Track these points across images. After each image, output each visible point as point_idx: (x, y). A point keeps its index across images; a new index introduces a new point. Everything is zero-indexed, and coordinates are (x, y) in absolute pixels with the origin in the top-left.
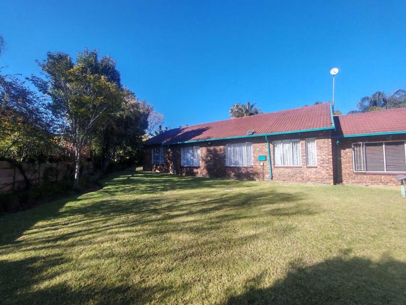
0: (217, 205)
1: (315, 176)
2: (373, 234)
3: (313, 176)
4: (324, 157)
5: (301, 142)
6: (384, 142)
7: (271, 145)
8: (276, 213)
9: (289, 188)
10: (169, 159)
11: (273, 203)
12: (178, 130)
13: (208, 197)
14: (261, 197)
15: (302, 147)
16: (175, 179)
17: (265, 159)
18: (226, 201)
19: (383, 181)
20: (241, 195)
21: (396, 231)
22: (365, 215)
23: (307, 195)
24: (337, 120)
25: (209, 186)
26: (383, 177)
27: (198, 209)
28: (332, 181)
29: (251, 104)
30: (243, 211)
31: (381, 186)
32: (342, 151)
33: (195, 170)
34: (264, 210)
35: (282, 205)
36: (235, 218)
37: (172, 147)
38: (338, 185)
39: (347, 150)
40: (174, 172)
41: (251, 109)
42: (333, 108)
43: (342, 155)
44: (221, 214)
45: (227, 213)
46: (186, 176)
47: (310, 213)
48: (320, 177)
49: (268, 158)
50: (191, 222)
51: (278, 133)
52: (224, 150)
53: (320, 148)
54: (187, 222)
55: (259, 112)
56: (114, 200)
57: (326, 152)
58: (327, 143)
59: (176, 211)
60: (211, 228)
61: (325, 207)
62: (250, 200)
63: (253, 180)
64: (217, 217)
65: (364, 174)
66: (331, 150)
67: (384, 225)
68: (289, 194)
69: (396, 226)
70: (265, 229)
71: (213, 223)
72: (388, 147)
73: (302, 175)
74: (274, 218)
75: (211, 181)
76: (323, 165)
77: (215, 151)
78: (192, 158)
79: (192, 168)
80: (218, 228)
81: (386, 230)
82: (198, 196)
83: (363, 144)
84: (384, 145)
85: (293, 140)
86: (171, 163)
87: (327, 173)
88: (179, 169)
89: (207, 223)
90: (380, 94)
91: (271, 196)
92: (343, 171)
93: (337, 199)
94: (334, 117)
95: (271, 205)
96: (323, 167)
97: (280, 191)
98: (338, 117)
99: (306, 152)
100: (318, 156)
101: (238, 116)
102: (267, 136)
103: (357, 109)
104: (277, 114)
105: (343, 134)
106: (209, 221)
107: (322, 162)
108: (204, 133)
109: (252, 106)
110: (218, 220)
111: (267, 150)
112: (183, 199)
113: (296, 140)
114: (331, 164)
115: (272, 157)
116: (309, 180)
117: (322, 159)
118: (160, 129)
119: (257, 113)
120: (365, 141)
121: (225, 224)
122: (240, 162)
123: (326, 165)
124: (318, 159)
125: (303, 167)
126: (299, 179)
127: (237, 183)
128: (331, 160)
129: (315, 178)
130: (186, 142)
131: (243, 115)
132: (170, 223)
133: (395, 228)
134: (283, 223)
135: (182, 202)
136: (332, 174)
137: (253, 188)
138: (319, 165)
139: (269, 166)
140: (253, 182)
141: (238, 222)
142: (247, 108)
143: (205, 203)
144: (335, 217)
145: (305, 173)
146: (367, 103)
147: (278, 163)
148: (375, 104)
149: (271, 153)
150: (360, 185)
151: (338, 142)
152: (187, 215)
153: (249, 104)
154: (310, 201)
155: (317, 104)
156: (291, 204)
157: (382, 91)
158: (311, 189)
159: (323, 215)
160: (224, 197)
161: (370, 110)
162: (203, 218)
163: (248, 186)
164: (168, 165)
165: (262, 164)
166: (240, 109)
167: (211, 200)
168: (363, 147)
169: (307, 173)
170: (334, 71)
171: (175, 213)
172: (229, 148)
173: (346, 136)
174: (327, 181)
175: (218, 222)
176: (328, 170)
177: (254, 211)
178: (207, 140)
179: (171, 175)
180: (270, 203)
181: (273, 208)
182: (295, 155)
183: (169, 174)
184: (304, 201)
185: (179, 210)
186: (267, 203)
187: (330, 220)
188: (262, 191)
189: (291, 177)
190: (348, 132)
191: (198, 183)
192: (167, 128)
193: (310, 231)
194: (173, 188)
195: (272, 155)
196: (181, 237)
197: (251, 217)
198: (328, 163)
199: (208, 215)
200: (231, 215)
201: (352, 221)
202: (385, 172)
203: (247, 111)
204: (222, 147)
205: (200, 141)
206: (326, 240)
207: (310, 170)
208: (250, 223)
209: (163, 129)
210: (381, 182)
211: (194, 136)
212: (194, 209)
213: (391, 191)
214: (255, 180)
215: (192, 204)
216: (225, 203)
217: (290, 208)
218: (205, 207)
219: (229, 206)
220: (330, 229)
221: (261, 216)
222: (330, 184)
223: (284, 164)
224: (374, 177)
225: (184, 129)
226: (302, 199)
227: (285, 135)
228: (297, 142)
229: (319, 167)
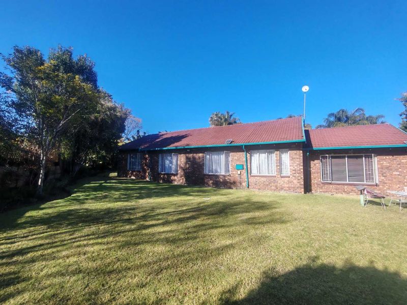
0: (194, 213)
1: (288, 186)
2: (338, 241)
3: (286, 185)
4: (296, 167)
5: (276, 152)
6: (346, 155)
7: (248, 155)
8: (251, 222)
9: (263, 196)
10: (146, 165)
11: (249, 212)
12: (157, 136)
13: (185, 205)
14: (237, 205)
15: (276, 157)
16: (152, 186)
17: (242, 168)
18: (202, 209)
19: (346, 190)
20: (218, 203)
21: (356, 238)
22: (331, 223)
23: (280, 203)
24: (307, 132)
25: (186, 194)
26: (346, 187)
27: (175, 218)
28: (303, 190)
29: (230, 114)
30: (221, 220)
31: (345, 196)
32: (312, 162)
33: (172, 178)
34: (240, 219)
35: (257, 214)
36: (212, 228)
37: (149, 152)
38: (308, 194)
39: (316, 161)
40: (150, 179)
41: (230, 118)
42: (304, 122)
43: (312, 166)
44: (198, 224)
45: (204, 222)
46: (163, 183)
47: (283, 222)
48: (292, 186)
49: (245, 167)
50: (167, 232)
51: (254, 143)
52: (203, 157)
53: (292, 159)
54: (164, 232)
55: (237, 122)
56: (84, 209)
57: (298, 163)
58: (299, 154)
59: (152, 220)
60: (188, 239)
61: (296, 216)
62: (226, 208)
63: (230, 188)
64: (194, 227)
65: (330, 184)
66: (302, 161)
67: (347, 232)
68: (264, 203)
69: (356, 233)
70: (241, 238)
71: (189, 233)
72: (350, 159)
73: (276, 184)
74: (250, 227)
75: (189, 189)
76: (295, 175)
77: (194, 158)
78: (171, 165)
79: (169, 175)
80: (195, 238)
81: (349, 236)
82: (175, 204)
83: (329, 156)
84: (346, 158)
85: (268, 151)
86: (148, 169)
87: (298, 183)
88: (156, 178)
89: (184, 233)
90: (343, 111)
91: (247, 205)
92: (313, 181)
93: (307, 208)
94: (305, 131)
95: (248, 214)
97: (255, 199)
98: (308, 130)
99: (280, 162)
100: (290, 166)
101: (217, 125)
102: (245, 146)
103: (324, 124)
104: (254, 125)
105: (312, 147)
106: (186, 231)
107: (294, 172)
108: (183, 140)
109: (231, 116)
110: (195, 230)
111: (245, 159)
112: (159, 208)
113: (271, 150)
114: (302, 174)
115: (249, 166)
116: (282, 189)
117: (294, 169)
118: (138, 134)
119: (235, 122)
120: (331, 154)
121: (201, 234)
122: (219, 170)
123: (297, 175)
124: (291, 169)
125: (277, 176)
126: (273, 188)
127: (215, 191)
128: (302, 170)
129: (288, 187)
130: (164, 149)
131: (221, 124)
132: (145, 234)
133: (356, 235)
134: (258, 232)
135: (158, 211)
136: (303, 183)
137: (230, 196)
139: (245, 174)
140: (230, 191)
141: (215, 231)
142: (226, 117)
143: (182, 212)
144: (305, 225)
145: (279, 182)
146: (332, 119)
147: (255, 172)
148: (339, 119)
149: (248, 162)
150: (327, 194)
151: (308, 154)
152: (163, 224)
153: (228, 112)
154: (283, 210)
155: (291, 117)
156: (266, 213)
158: (284, 198)
159: (294, 223)
160: (201, 205)
161: (335, 125)
162: (179, 228)
163: (225, 195)
164: (145, 171)
165: (239, 173)
166: (220, 118)
167: (188, 209)
168: (329, 159)
169: (281, 182)
170: (305, 89)
171: (151, 223)
172: (208, 156)
173: (315, 148)
174: (298, 190)
175: (195, 232)
176: (299, 180)
177: (231, 219)
178: (186, 147)
179: (147, 181)
180: (246, 212)
181: (249, 217)
182: (270, 165)
183: (145, 180)
184: (277, 210)
185: (155, 220)
186: (243, 212)
187: (301, 228)
188: (238, 199)
189: (266, 186)
190: (317, 145)
191: (176, 190)
192: (145, 133)
193: (283, 240)
194: (149, 196)
195: (249, 164)
196: (156, 249)
197: (228, 226)
198: (300, 173)
199: (185, 224)
200: (208, 224)
201: (320, 229)
202: (348, 182)
203: (226, 120)
204: (201, 155)
205: (178, 148)
206: (297, 248)
207: (283, 178)
208: (227, 233)
209: (141, 134)
210: (344, 191)
211: (174, 143)
212: (170, 218)
213: (353, 200)
214: (232, 188)
215: (168, 213)
216: (202, 212)
217: (265, 217)
218: (182, 216)
219: (206, 215)
220: (301, 237)
221: (237, 224)
222: (301, 193)
223: (260, 173)
224: (338, 186)
225: (163, 135)
226: (275, 208)
227: (261, 145)
228: (272, 153)
229: (291, 176)
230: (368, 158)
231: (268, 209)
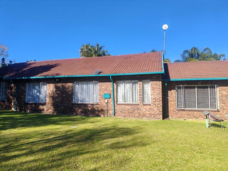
0: (61, 142)
1: (149, 113)
2: (187, 158)
4: (156, 96)
5: (139, 83)
6: (196, 86)
7: (115, 85)
8: (116, 146)
9: (128, 122)
10: (11, 95)
11: (114, 137)
12: (24, 65)
13: (52, 134)
14: (104, 132)
15: (139, 87)
16: (17, 116)
17: (109, 97)
18: (70, 137)
19: (195, 116)
20: (86, 130)
21: (201, 155)
22: (182, 143)
23: (142, 129)
24: (166, 65)
25: (55, 123)
26: (195, 113)
27: (40, 147)
28: (161, 116)
29: (100, 46)
30: (86, 146)
31: (194, 120)
32: (169, 92)
33: (41, 107)
34: (105, 144)
35: (121, 139)
36: (78, 154)
37: (15, 82)
38: (166, 120)
39: (173, 91)
40: (16, 109)
41: (100, 50)
42: (163, 56)
43: (169, 95)
44: (64, 151)
45: (70, 149)
46: (30, 113)
47: (144, 145)
48: (153, 113)
49: (112, 96)
50: (31, 161)
51: (121, 74)
52: (72, 87)
53: (153, 89)
54: (26, 162)
55: (106, 54)
57: (158, 92)
58: (158, 84)
59: (14, 151)
60: (52, 167)
61: (155, 139)
62: (93, 135)
63: (98, 116)
64: (60, 155)
65: (184, 110)
66: (161, 91)
67: (194, 151)
68: (128, 129)
69: (201, 151)
70: (105, 162)
71: (54, 161)
72: (198, 89)
73: (139, 111)
74: (113, 150)
75: (58, 118)
77: (64, 87)
78: (38, 94)
79: (37, 105)
80: (60, 165)
81: (195, 154)
82: (42, 134)
83: (183, 87)
84: (196, 88)
85: (133, 81)
86: (14, 99)
87: (158, 110)
88: (22, 106)
89: (48, 162)
90: (195, 49)
91: (112, 131)
92: (169, 108)
93: (165, 131)
94: (164, 64)
95: (112, 139)
96: (155, 104)
97: (121, 126)
98: (167, 64)
99: (143, 92)
100: (151, 95)
101: (87, 56)
102: (112, 76)
103: (181, 59)
104: (121, 57)
105: (170, 78)
106: (51, 159)
107: (154, 100)
108: (52, 69)
109: (101, 48)
110: (60, 157)
111: (112, 89)
112: (24, 138)
113: (135, 81)
114: (161, 102)
115: (115, 95)
116: (144, 116)
117: (154, 98)
118: (3, 62)
119: (104, 55)
120: (184, 85)
121: (67, 160)
122: (87, 100)
123: (157, 103)
124: (152, 98)
125: (140, 104)
126: (136, 115)
127: (83, 119)
128: (161, 99)
129: (149, 114)
130: (32, 78)
131: (91, 56)
132: (5, 165)
133: (201, 153)
134: (120, 155)
135: (22, 141)
136: (161, 110)
137: (97, 123)
138: (152, 103)
139: (112, 103)
140: (98, 118)
141: (81, 158)
142: (96, 49)
143: (49, 141)
144: (162, 147)
145: (142, 109)
146: (187, 55)
147: (120, 100)
148: (192, 56)
149: (115, 92)
150: (181, 120)
151: (166, 84)
152: (26, 154)
153: (98, 45)
154: (143, 134)
155: (153, 52)
156: (129, 138)
157: (196, 48)
158: (146, 124)
159: (153, 145)
160: (69, 133)
161: (188, 60)
162: (44, 157)
163: (93, 122)
164: (10, 101)
165: (106, 101)
166: (90, 50)
167: (55, 138)
168: (183, 89)
169: (143, 109)
170: (165, 27)
171: (13, 154)
172: (77, 86)
173: (172, 80)
174: (157, 116)
175: (59, 160)
176: (158, 107)
177: (97, 146)
178: (56, 77)
179: (13, 112)
180: (111, 138)
181: (113, 142)
182: (134, 94)
183: (10, 110)
184: (139, 134)
185: (17, 150)
186: (108, 138)
187: (158, 149)
188: (105, 126)
189: (131, 113)
190: (173, 77)
191: (45, 120)
192: (11, 62)
193: (142, 161)
194: (13, 126)
195: (115, 94)
197: (93, 152)
198: (159, 101)
199: (50, 152)
200: (74, 151)
201: (173, 149)
202: (197, 109)
203: (96, 52)
204: (70, 84)
205: (47, 77)
206: (153, 167)
207: (145, 106)
208: (92, 158)
209: (7, 62)
210: (194, 117)
211: (42, 72)
212: (35, 148)
213: (200, 124)
214: (100, 116)
215: (33, 142)
216: (69, 140)
217: (128, 141)
218: (47, 145)
219: (72, 142)
220: (157, 157)
221: (102, 150)
222: (160, 119)
223: (125, 102)
224: (190, 112)
225: (31, 64)
226: (137, 133)
227: (126, 75)
228: (136, 83)
229: (152, 104)
230: (213, 88)
231: (131, 133)
